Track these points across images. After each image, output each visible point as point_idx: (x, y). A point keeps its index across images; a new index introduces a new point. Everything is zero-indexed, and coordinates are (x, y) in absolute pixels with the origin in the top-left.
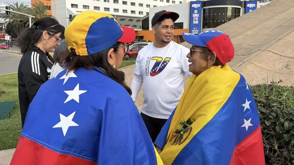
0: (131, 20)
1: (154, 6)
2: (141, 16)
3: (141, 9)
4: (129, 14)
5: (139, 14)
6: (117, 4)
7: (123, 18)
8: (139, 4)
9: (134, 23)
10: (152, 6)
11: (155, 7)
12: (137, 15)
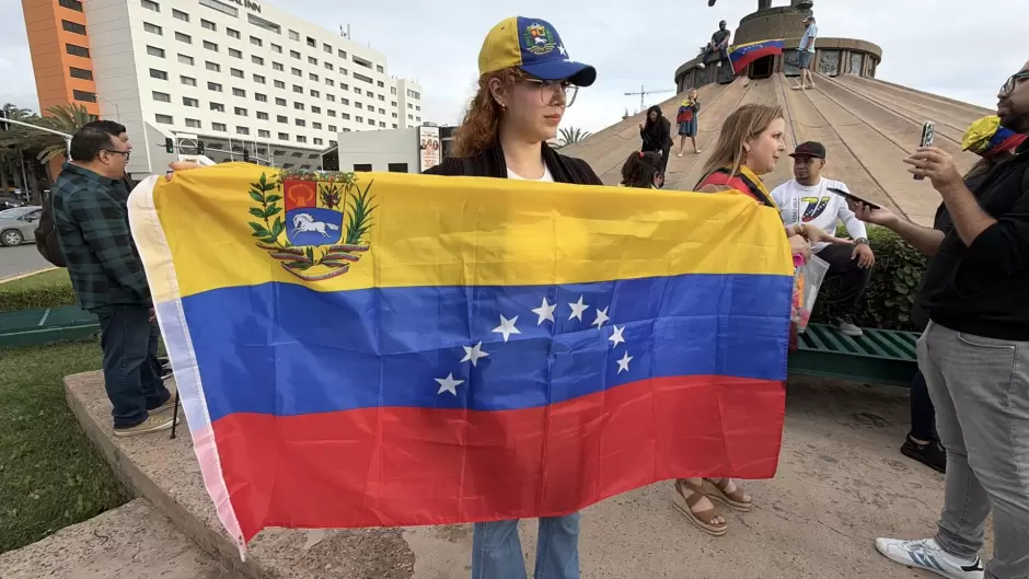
0: (299, 155)
1: (344, 129)
2: (318, 147)
3: (318, 133)
4: (293, 142)
5: (315, 143)
6: (265, 121)
7: (280, 149)
8: (314, 123)
9: (305, 160)
10: (340, 130)
11: (347, 132)
12: (310, 144)
